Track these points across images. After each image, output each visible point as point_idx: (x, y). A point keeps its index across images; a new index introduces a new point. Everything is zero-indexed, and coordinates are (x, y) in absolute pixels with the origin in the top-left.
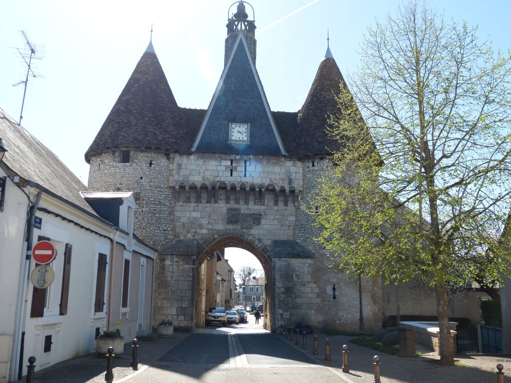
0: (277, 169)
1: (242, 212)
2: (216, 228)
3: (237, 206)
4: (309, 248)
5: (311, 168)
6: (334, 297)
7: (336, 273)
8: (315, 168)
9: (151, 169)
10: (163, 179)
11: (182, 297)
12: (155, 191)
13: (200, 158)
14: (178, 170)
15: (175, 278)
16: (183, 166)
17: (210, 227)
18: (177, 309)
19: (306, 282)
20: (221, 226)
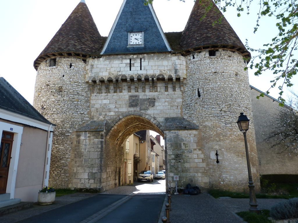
0: (165, 63)
1: (141, 97)
2: (121, 111)
3: (137, 94)
4: (194, 121)
5: (192, 60)
6: (218, 162)
7: (218, 141)
8: (195, 60)
9: (71, 69)
10: (80, 76)
11: (92, 164)
12: (74, 85)
13: (107, 59)
14: (91, 69)
15: (87, 149)
16: (95, 66)
17: (117, 110)
18: (88, 174)
19: (193, 150)
20: (124, 109)
